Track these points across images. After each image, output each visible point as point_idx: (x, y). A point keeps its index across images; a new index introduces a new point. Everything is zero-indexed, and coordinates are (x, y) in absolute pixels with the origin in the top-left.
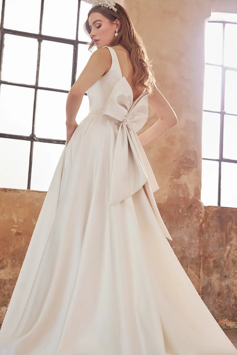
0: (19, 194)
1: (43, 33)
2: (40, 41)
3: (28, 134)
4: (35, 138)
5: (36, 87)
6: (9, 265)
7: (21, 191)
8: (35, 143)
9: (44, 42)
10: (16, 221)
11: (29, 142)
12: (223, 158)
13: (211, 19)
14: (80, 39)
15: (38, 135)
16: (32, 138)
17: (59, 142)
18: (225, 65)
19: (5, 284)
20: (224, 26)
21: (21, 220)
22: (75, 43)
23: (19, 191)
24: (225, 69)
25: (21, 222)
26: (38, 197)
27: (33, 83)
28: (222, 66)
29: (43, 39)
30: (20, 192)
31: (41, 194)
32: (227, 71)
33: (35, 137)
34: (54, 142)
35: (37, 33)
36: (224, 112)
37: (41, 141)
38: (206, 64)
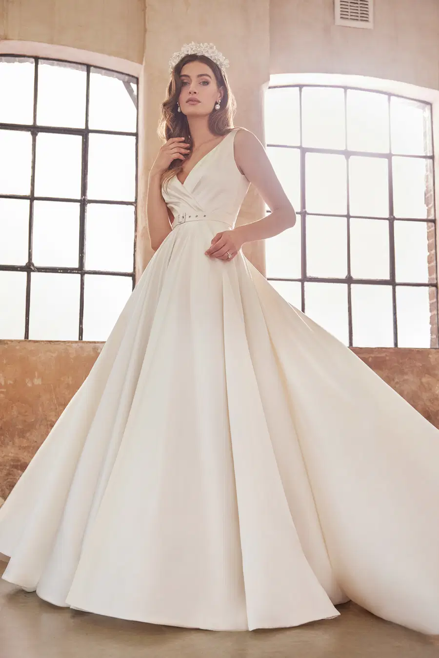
0: (6, 346)
1: (39, 123)
2: (34, 135)
3: (23, 262)
4: (32, 267)
5: (32, 198)
7: (9, 342)
8: (32, 274)
9: (41, 136)
10: (3, 384)
11: (25, 274)
12: (306, 276)
13: (272, 83)
14: (91, 127)
15: (37, 262)
16: (29, 268)
17: (65, 271)
18: (305, 146)
20: (300, 91)
21: (10, 382)
22: (84, 133)
23: (6, 342)
24: (304, 151)
25: (10, 384)
26: (33, 348)
27: (28, 193)
28: (300, 147)
29: (38, 132)
30: (7, 344)
31: (37, 344)
32: (308, 154)
33: (33, 265)
34: (59, 271)
35: (31, 123)
36: (306, 211)
37: (40, 270)
38: (268, 146)
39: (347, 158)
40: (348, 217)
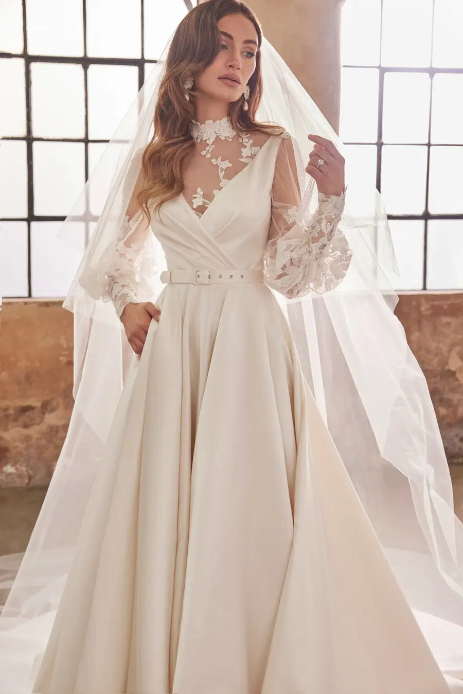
1: (90, 55)
2: (86, 68)
4: (90, 217)
5: (86, 141)
6: (61, 406)
8: (90, 224)
9: (92, 68)
11: (83, 224)
14: (147, 57)
16: (86, 218)
18: (383, 66)
19: (57, 432)
22: (140, 63)
24: (383, 71)
27: (82, 135)
28: (379, 67)
29: (90, 64)
32: (386, 74)
33: (91, 215)
35: (81, 55)
36: (383, 142)
38: (344, 66)
39: (432, 77)
40: (429, 145)
